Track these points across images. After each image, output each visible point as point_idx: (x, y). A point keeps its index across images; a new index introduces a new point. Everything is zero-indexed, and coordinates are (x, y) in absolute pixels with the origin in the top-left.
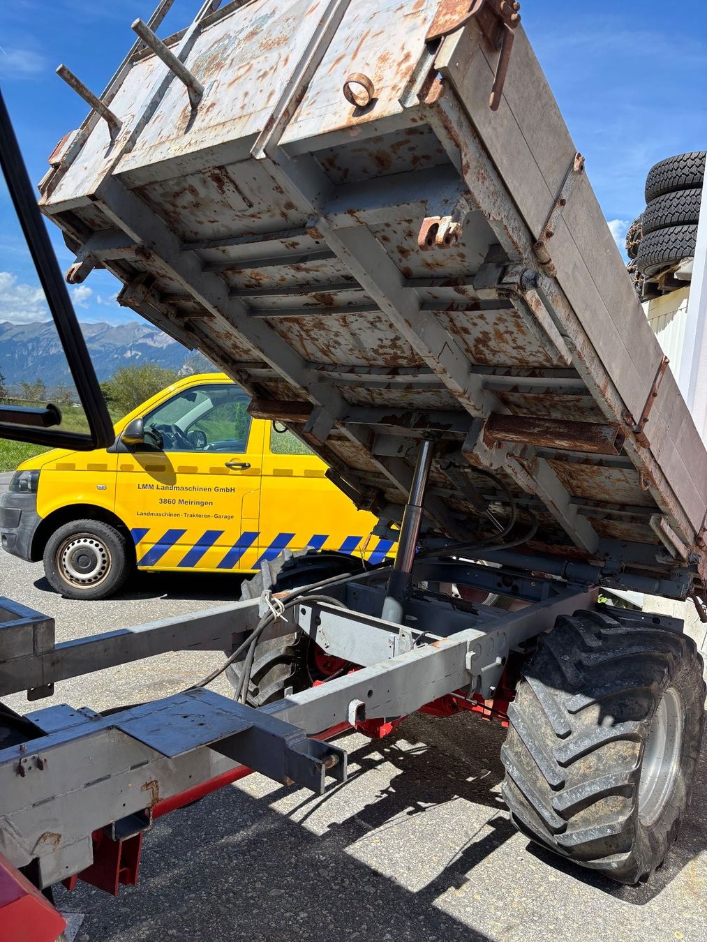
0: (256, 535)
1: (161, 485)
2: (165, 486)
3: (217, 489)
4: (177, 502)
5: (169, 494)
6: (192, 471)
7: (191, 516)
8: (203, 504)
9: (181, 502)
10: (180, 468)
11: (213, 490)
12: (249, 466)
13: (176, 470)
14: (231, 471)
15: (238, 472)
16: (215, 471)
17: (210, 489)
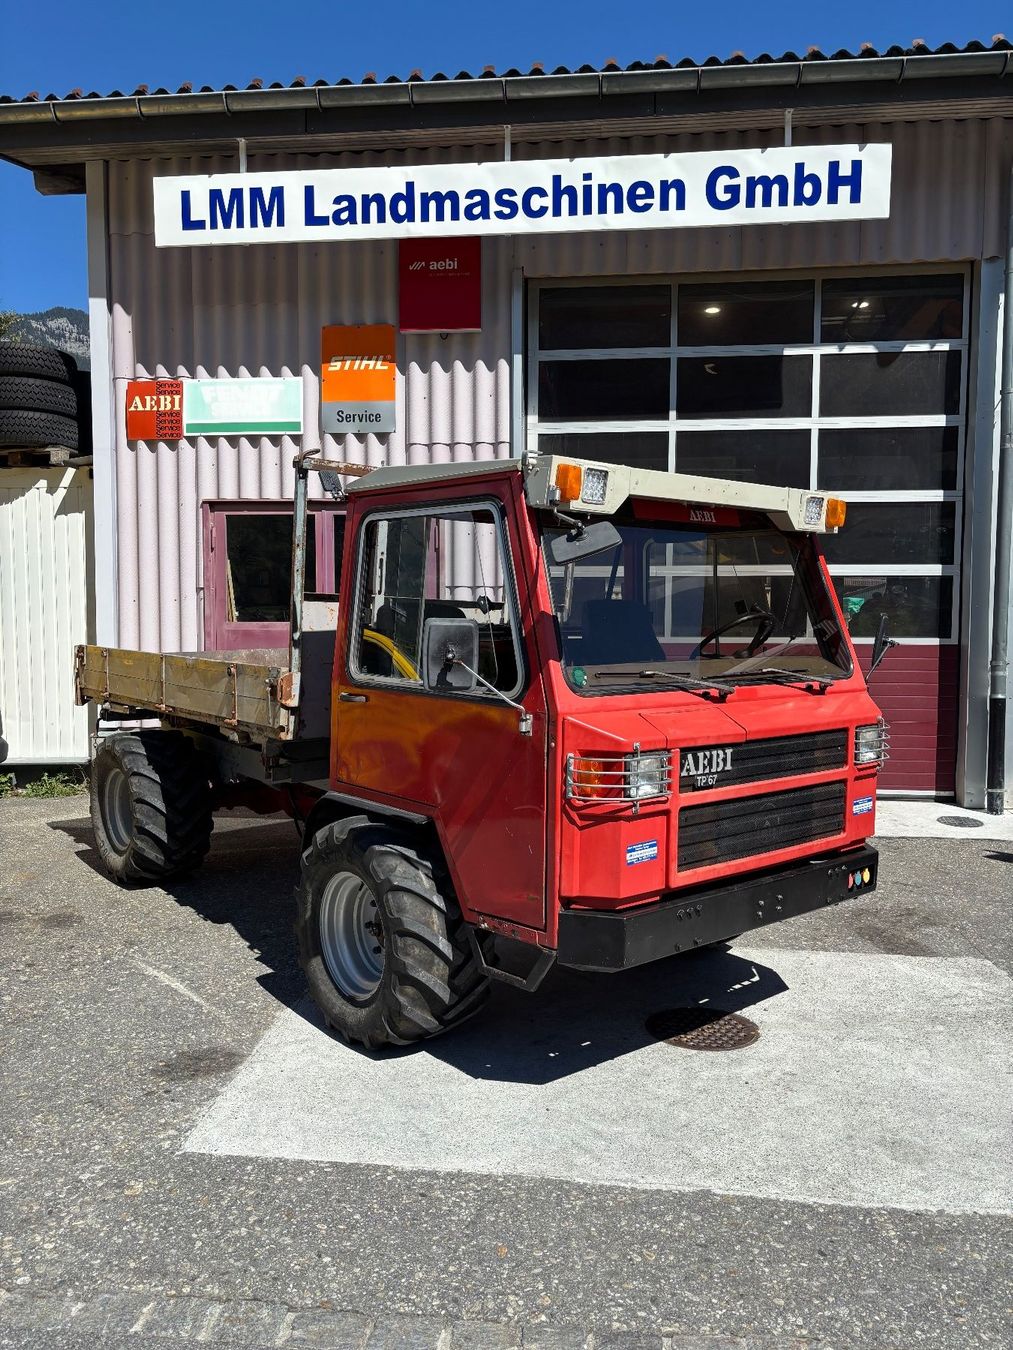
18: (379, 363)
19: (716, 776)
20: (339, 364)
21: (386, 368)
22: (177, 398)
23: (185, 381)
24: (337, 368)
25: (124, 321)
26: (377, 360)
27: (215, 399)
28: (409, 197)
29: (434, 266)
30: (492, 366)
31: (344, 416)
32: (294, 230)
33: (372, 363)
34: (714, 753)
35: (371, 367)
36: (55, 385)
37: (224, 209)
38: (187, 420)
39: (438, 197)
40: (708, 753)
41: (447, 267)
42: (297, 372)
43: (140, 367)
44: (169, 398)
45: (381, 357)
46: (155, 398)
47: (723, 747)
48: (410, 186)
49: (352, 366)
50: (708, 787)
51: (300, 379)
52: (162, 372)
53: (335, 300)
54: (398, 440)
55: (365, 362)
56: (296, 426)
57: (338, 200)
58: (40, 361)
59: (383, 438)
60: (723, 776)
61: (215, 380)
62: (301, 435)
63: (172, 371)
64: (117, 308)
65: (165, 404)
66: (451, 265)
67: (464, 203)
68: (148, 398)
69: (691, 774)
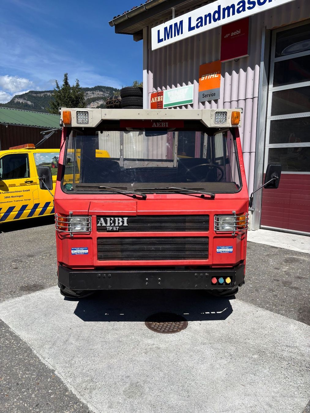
0: (39, 204)
1: (4, 192)
2: (5, 192)
3: (24, 191)
4: (11, 197)
5: (7, 195)
6: (14, 185)
7: (16, 201)
8: (20, 196)
9: (12, 197)
10: (9, 185)
11: (22, 191)
12: (33, 182)
13: (8, 186)
14: (27, 184)
15: (30, 184)
16: (22, 185)
17: (21, 191)
18: (216, 75)
19: (118, 227)
20: (204, 78)
21: (218, 76)
22: (162, 97)
23: (164, 91)
24: (203, 79)
25: (151, 75)
26: (215, 74)
27: (171, 96)
28: (218, 12)
29: (233, 34)
30: (253, 68)
31: (204, 95)
32: (186, 34)
33: (213, 75)
34: (117, 219)
35: (213, 77)
36: (137, 97)
37: (168, 33)
38: (164, 103)
39: (228, 8)
40: (112, 219)
41: (237, 34)
42: (192, 83)
43: (154, 88)
44: (160, 97)
45: (216, 73)
46: (157, 97)
47: (122, 217)
48: (219, 7)
49: (207, 77)
50: (112, 231)
51: (193, 85)
52: (159, 89)
53: (204, 55)
54: (220, 101)
55: (211, 75)
56: (191, 101)
57: (197, 20)
58: (134, 91)
59: (216, 101)
60: (122, 228)
61: (171, 89)
62: (193, 104)
63: (161, 88)
64: (150, 72)
65: (159, 99)
66: (238, 32)
67: (236, 7)
68: (155, 98)
69: (102, 225)
